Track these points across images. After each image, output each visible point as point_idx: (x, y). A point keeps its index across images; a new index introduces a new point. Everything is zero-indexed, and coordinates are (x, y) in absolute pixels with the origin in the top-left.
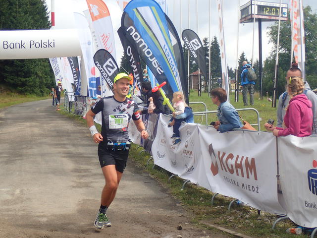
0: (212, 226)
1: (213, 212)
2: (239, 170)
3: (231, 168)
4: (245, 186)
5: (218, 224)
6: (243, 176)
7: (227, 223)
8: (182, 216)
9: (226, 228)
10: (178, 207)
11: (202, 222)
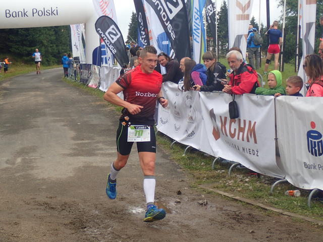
0: (211, 190)
1: (213, 177)
2: (241, 134)
3: (233, 132)
4: (245, 149)
5: (217, 188)
6: (243, 140)
7: (226, 187)
8: (182, 181)
9: (225, 191)
10: (179, 172)
11: (201, 186)
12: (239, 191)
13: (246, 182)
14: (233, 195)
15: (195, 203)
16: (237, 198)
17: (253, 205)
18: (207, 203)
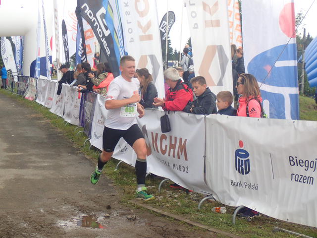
0: (141, 205)
2: (172, 150)
3: (164, 149)
4: (176, 166)
6: (174, 156)
7: (155, 203)
8: (113, 195)
9: (154, 207)
10: (110, 187)
11: (131, 201)
12: (168, 207)
13: (175, 198)
14: (161, 211)
15: (124, 218)
16: (165, 213)
17: (180, 221)
18: (135, 218)
